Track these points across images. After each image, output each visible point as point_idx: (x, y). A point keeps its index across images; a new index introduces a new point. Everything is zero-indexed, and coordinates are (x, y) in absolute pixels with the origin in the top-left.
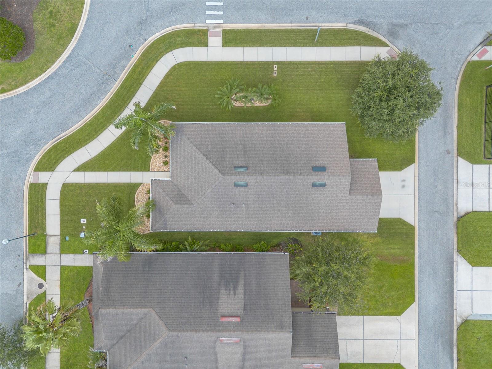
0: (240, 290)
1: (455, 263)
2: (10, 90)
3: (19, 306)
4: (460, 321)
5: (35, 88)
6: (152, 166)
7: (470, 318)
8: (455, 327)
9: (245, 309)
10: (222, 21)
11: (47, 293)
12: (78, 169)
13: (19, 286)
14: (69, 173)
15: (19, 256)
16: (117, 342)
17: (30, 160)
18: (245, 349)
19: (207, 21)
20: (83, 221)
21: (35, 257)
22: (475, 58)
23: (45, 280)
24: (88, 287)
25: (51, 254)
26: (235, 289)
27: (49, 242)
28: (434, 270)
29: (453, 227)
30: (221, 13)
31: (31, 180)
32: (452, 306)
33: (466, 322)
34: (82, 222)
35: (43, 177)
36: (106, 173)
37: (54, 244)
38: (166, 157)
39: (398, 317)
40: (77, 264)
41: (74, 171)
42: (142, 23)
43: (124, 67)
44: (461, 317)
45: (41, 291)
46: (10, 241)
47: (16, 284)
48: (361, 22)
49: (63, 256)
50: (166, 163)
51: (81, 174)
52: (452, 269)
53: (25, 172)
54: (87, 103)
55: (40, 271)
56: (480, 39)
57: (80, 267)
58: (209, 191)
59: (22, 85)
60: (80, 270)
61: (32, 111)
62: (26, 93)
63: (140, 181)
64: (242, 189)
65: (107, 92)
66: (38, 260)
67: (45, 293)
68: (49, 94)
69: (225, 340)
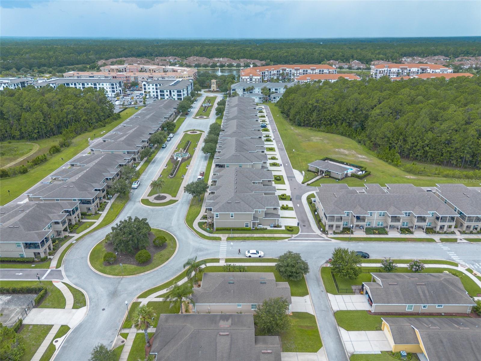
0: (230, 321)
1: (338, 330)
4: (349, 355)
7: (354, 353)
8: (348, 357)
9: (232, 324)
10: (225, 257)
11: (125, 345)
12: (157, 297)
14: (153, 298)
15: (116, 329)
17: (136, 295)
18: (231, 340)
22: (324, 266)
23: (126, 339)
25: (133, 328)
26: (227, 321)
28: (329, 332)
29: (333, 316)
30: (225, 255)
31: (134, 301)
32: (343, 348)
33: (353, 355)
35: (140, 300)
39: (315, 353)
41: (155, 297)
44: (350, 353)
45: (123, 343)
46: (127, 304)
47: (110, 341)
52: (339, 335)
53: (132, 299)
55: (125, 336)
56: (325, 262)
61: (143, 280)
64: (232, 284)
65: (176, 275)
66: (126, 331)
67: (124, 345)
68: (152, 275)
69: (222, 333)
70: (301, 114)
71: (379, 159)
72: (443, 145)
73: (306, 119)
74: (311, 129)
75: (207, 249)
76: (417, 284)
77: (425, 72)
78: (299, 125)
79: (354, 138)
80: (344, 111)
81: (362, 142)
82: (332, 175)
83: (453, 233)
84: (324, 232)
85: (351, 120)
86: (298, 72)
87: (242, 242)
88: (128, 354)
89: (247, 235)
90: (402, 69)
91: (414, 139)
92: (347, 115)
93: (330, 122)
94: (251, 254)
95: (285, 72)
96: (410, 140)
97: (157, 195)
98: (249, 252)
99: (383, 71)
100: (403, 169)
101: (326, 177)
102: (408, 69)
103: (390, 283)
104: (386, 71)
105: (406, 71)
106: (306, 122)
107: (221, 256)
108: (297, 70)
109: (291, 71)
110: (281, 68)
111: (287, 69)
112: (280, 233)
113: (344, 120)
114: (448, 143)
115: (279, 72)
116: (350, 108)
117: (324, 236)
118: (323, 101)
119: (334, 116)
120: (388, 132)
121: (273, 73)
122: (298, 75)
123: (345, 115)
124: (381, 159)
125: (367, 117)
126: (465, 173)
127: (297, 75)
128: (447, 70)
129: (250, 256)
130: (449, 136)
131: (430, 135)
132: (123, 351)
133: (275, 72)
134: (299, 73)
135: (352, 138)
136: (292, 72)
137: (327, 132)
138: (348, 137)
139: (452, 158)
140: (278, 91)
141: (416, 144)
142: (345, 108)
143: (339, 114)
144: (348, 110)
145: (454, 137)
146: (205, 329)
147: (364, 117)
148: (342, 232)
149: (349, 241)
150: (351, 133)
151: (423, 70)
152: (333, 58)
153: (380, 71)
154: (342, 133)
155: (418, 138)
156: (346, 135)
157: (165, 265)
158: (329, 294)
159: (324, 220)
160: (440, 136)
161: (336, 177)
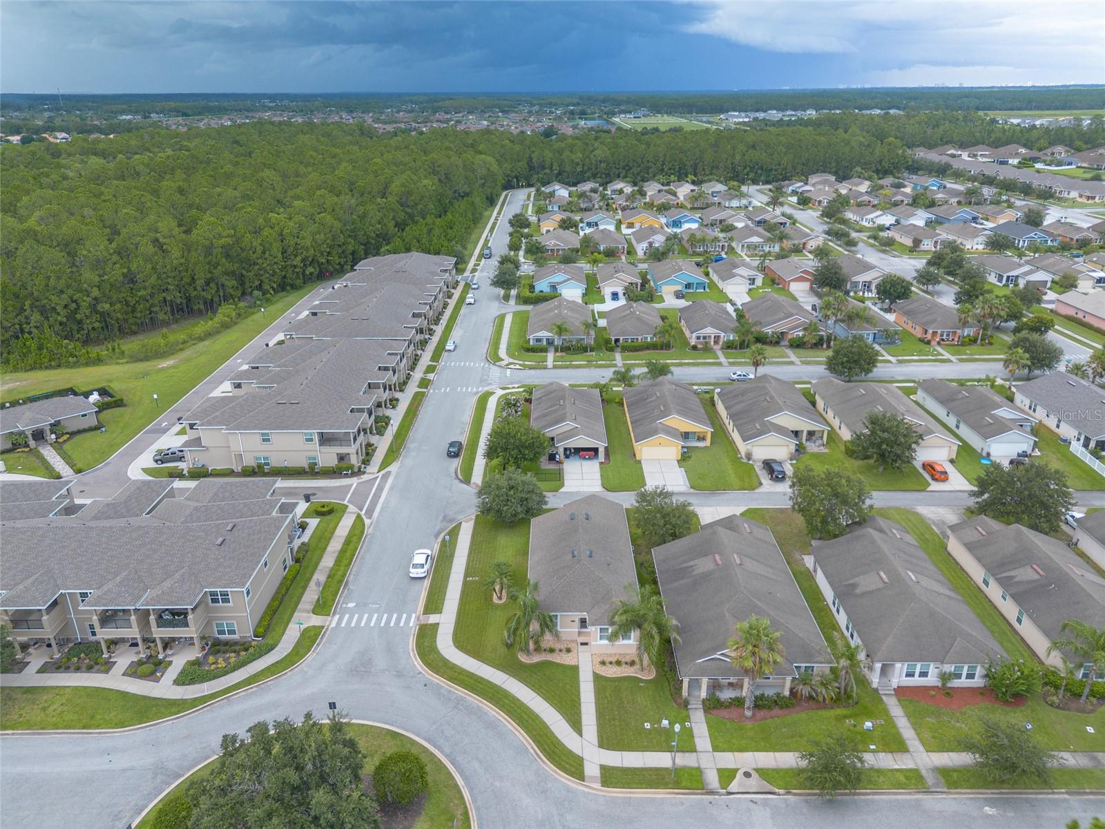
0: (692, 563)
2: (466, 807)
3: (786, 803)
6: (573, 663)
8: (699, 492)
9: (707, 555)
10: (414, 615)
11: (755, 767)
12: (579, 730)
13: (756, 803)
14: (584, 741)
15: (711, 803)
19: (411, 624)
20: (647, 726)
21: (708, 781)
23: (737, 770)
25: (699, 763)
26: (691, 566)
27: (683, 765)
30: (405, 615)
31: (598, 786)
33: (692, 487)
34: (648, 728)
35: (592, 770)
36: (582, 704)
37: (684, 760)
38: (560, 650)
40: (706, 733)
41: (581, 736)
42: (400, 675)
43: (450, 691)
45: (753, 773)
47: (754, 806)
49: (699, 749)
50: (568, 650)
51: (584, 729)
54: (491, 725)
55: (727, 775)
57: (709, 729)
59: (459, 791)
60: (713, 730)
61: (497, 784)
62: (471, 790)
63: (591, 674)
66: (712, 779)
67: (757, 770)
75: (363, 653)
82: (71, 427)
83: (409, 375)
84: (355, 472)
87: (351, 587)
88: (777, 754)
94: (426, 564)
98: (417, 567)
101: (64, 438)
103: (573, 418)
107: (408, 623)
112: (332, 525)
114: (131, 279)
117: (361, 478)
132: (775, 767)
141: (74, 305)
146: (738, 579)
149: (399, 454)
158: (561, 490)
159: (327, 457)
160: (105, 274)
161: (86, 426)
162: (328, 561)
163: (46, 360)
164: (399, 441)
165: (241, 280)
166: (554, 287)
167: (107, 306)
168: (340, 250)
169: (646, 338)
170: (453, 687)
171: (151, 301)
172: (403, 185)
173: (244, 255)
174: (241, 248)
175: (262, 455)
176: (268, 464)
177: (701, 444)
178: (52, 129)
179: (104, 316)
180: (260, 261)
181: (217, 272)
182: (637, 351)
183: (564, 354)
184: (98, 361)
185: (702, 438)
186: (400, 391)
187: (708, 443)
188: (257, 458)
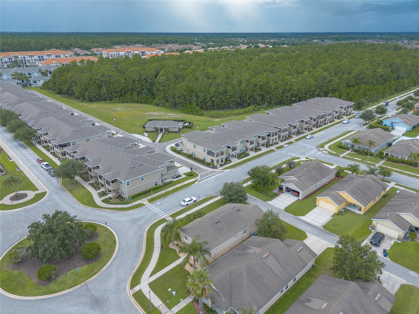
0: (252, 247)
1: (300, 218)
5: (110, 265)
8: (324, 230)
9: (259, 247)
10: (167, 215)
12: (151, 275)
14: (148, 279)
16: (231, 298)
17: (125, 288)
18: (274, 257)
24: (196, 311)
26: (250, 248)
27: (160, 309)
29: (286, 212)
30: (165, 213)
31: (132, 293)
32: (315, 226)
33: (323, 226)
34: (169, 290)
35: (137, 289)
37: (163, 308)
40: (181, 308)
41: (150, 277)
42: (140, 228)
43: (143, 241)
48: (206, 196)
49: (172, 310)
51: (153, 276)
52: (300, 220)
53: (126, 293)
54: (137, 257)
57: (184, 307)
58: (210, 229)
60: (185, 308)
61: (114, 272)
62: (107, 268)
63: (180, 263)
64: (219, 223)
65: (142, 250)
68: (118, 263)
69: (264, 256)
70: (89, 90)
71: (185, 113)
72: (222, 95)
73: (96, 94)
74: (106, 102)
75: (142, 217)
76: (310, 170)
77: (144, 54)
78: (91, 101)
79: (150, 103)
80: (131, 82)
81: (160, 104)
82: (170, 130)
83: (278, 143)
84: (214, 167)
85: (139, 89)
86: (33, 59)
87: (166, 199)
89: (163, 192)
90: (127, 52)
91: (203, 93)
92: (134, 85)
93: (120, 93)
94: (188, 202)
95: (17, 59)
96: (201, 95)
97: (13, 194)
98: (184, 201)
99: (113, 55)
100: (208, 116)
101: (167, 132)
102: (132, 52)
103: (299, 176)
104: (116, 55)
105: (131, 54)
106: (98, 97)
107: (162, 216)
108: (31, 56)
109: (24, 58)
110: (12, 54)
111: (20, 56)
112: (186, 179)
113: (133, 90)
114: (226, 92)
115: (11, 59)
116: (135, 79)
117: (216, 170)
118: (109, 76)
119: (122, 87)
120: (184, 91)
121: (4, 61)
122: (34, 61)
123: (132, 85)
124: (186, 113)
125: (152, 84)
126: (244, 110)
127: (32, 61)
128: (160, 52)
129: (187, 205)
130: (224, 87)
131: (213, 89)
133: (6, 59)
134: (35, 60)
135: (148, 104)
136: (26, 59)
137: (122, 103)
138: (144, 104)
139: (230, 103)
140: (32, 76)
141: (205, 97)
142: (131, 79)
143: (126, 85)
144: (134, 81)
145: (227, 88)
146: (251, 261)
147: (150, 85)
148: (225, 164)
149: (235, 167)
150: (146, 99)
151: (143, 53)
152: (52, 46)
153: (111, 55)
154: (137, 101)
155: (206, 92)
156: (142, 101)
157: (119, 249)
158: (268, 202)
159: (208, 159)
160: (219, 89)
161: (175, 131)
162: (170, 189)
163: (190, 111)
164: (240, 163)
165: (263, 97)
166: (392, 124)
167: (214, 99)
168: (311, 93)
169: (405, 158)
170: (145, 240)
171: (229, 100)
172: (360, 70)
173: (267, 89)
174: (267, 87)
175: (194, 152)
176: (194, 155)
177: (358, 212)
178: (283, 44)
179: (213, 102)
180: (272, 92)
181: (255, 94)
182: (396, 162)
183: (355, 153)
184: (202, 115)
185: (360, 209)
186: (266, 147)
187: (362, 213)
188: (193, 153)
